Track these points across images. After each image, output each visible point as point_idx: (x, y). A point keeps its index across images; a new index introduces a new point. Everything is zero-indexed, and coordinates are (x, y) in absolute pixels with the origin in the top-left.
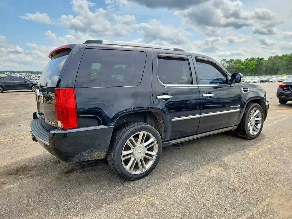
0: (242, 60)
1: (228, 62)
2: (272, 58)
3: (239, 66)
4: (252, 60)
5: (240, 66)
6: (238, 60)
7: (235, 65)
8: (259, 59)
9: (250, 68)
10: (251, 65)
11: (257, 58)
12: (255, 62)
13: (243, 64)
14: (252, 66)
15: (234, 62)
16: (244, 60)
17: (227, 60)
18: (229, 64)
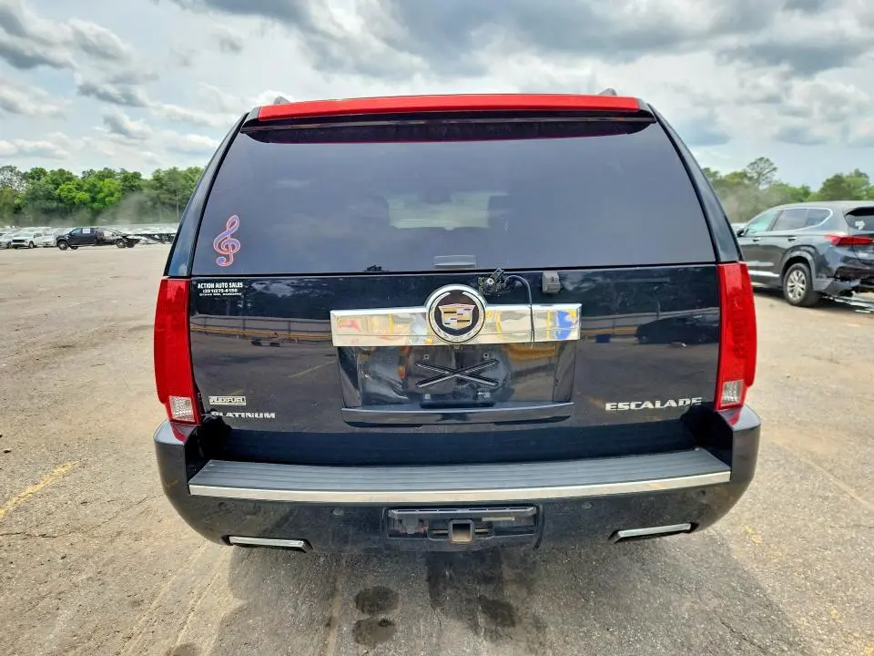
0: (74, 174)
1: (25, 176)
2: (162, 174)
3: (69, 192)
4: (108, 177)
5: (73, 194)
6: (61, 172)
7: (56, 189)
8: (129, 176)
9: (107, 199)
10: (106, 190)
11: (118, 171)
12: (117, 183)
13: (79, 188)
14: (112, 195)
15: (48, 179)
16: (80, 176)
17: (23, 172)
18: (33, 184)
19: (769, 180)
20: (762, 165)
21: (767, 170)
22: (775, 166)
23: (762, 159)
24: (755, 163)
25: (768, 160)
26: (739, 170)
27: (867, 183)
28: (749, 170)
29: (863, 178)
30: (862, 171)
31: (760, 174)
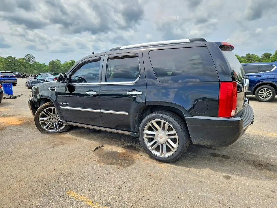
19: (33, 61)
20: (30, 56)
21: (32, 58)
22: (34, 57)
23: (29, 54)
24: (27, 55)
25: (31, 55)
26: (23, 57)
27: (61, 63)
28: (25, 57)
29: (59, 62)
30: (58, 60)
31: (30, 59)
